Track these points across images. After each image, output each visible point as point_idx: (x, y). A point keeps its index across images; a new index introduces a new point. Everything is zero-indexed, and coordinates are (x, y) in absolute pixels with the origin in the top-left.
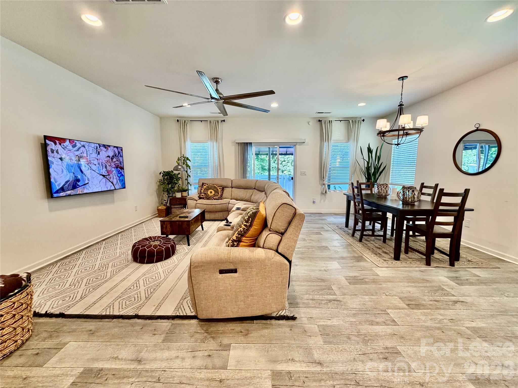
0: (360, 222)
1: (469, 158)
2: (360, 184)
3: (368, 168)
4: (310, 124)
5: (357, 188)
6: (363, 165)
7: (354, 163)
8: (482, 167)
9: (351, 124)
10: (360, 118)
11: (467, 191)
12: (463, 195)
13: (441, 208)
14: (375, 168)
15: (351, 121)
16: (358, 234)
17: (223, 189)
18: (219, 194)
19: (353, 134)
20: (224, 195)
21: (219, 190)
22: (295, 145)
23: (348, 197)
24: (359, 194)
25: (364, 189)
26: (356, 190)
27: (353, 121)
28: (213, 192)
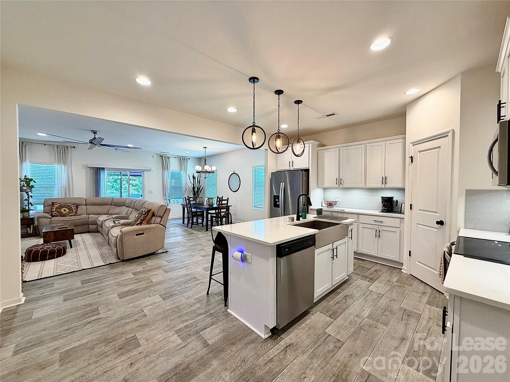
0: (191, 220)
2: (190, 198)
3: (194, 188)
4: (154, 157)
5: (188, 199)
6: (191, 186)
7: (185, 185)
9: (182, 161)
10: (187, 157)
11: (228, 198)
12: (227, 200)
14: (197, 188)
15: (182, 159)
16: (190, 226)
17: (77, 207)
18: (73, 211)
19: (183, 167)
20: (79, 212)
21: (73, 208)
22: (143, 171)
23: (183, 205)
24: (189, 203)
25: (192, 201)
26: (187, 201)
27: (183, 159)
28: (67, 210)
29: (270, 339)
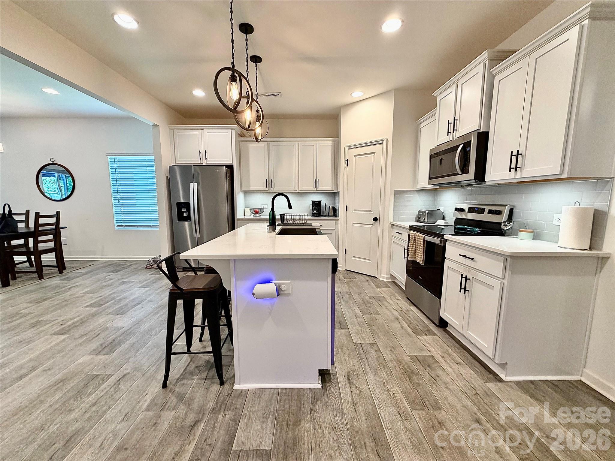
1: (49, 185)
8: (64, 195)
11: (58, 213)
12: (56, 216)
13: (41, 228)
29: (326, 384)
